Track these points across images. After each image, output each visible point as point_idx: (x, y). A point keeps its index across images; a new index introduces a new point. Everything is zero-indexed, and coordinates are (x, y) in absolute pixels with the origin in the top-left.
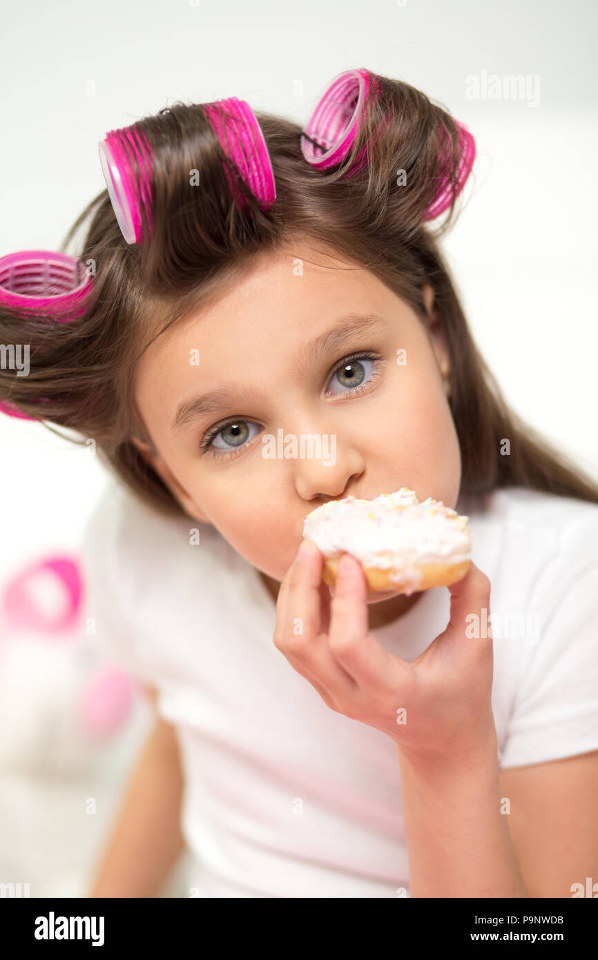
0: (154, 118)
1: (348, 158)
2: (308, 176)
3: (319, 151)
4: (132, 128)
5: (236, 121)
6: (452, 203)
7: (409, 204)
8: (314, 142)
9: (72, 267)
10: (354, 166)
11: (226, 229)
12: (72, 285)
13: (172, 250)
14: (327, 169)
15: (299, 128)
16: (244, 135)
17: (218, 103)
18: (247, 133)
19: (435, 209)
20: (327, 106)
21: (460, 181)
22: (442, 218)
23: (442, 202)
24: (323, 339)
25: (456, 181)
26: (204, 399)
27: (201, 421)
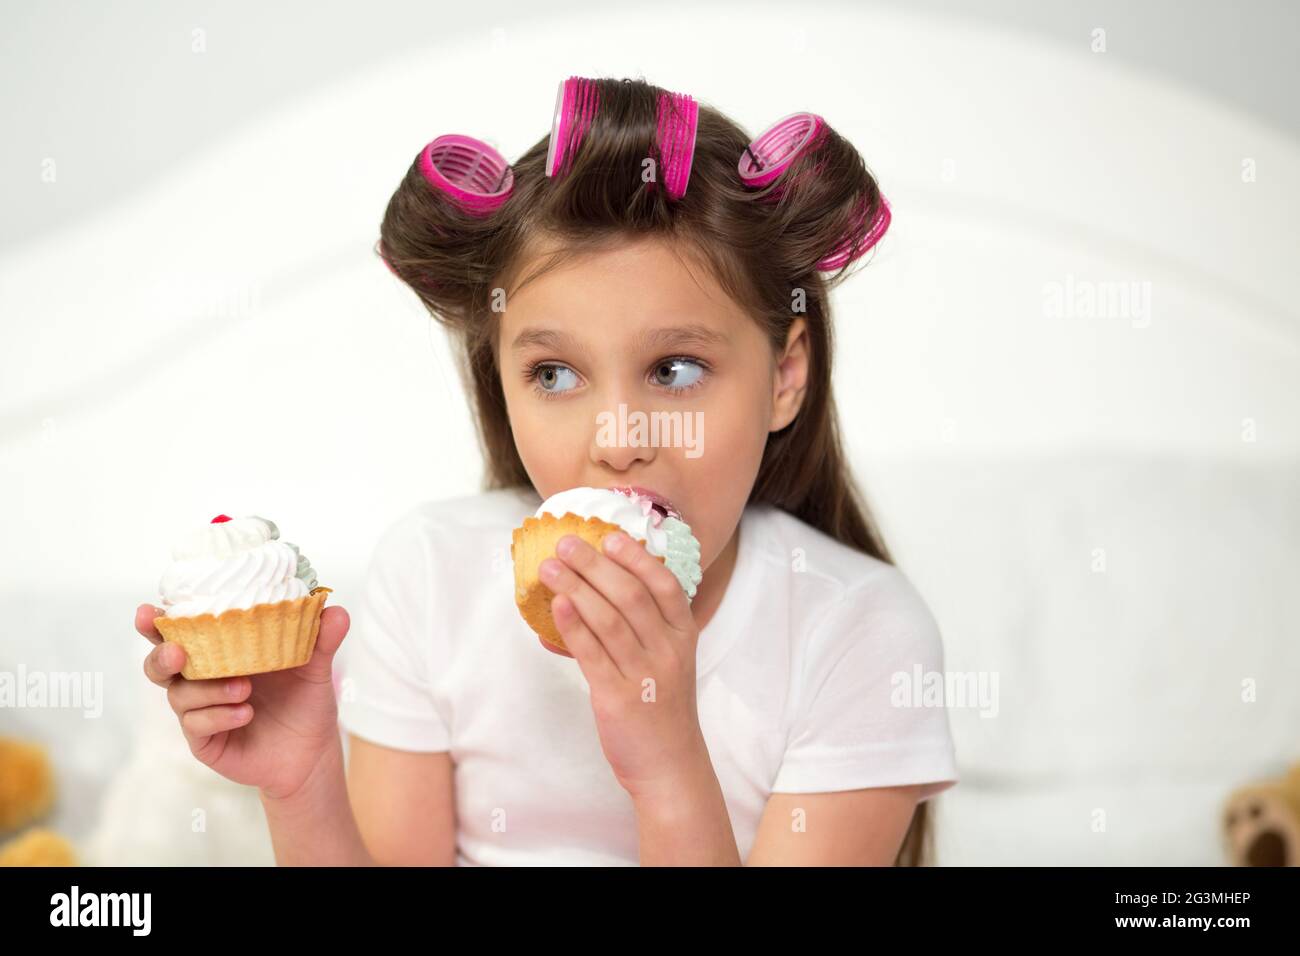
0: (617, 82)
1: (768, 187)
2: (732, 186)
3: (755, 168)
4: (593, 81)
5: (680, 117)
6: (846, 264)
7: (805, 247)
8: (754, 159)
9: (502, 169)
10: (770, 195)
11: (628, 202)
12: (490, 190)
13: (574, 199)
14: (750, 187)
15: (748, 141)
16: (680, 132)
17: (674, 94)
18: (683, 133)
19: (829, 263)
20: (779, 133)
21: (861, 249)
22: (834, 273)
23: (839, 259)
24: (666, 332)
25: (857, 248)
26: (545, 333)
27: (537, 352)
